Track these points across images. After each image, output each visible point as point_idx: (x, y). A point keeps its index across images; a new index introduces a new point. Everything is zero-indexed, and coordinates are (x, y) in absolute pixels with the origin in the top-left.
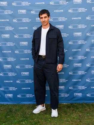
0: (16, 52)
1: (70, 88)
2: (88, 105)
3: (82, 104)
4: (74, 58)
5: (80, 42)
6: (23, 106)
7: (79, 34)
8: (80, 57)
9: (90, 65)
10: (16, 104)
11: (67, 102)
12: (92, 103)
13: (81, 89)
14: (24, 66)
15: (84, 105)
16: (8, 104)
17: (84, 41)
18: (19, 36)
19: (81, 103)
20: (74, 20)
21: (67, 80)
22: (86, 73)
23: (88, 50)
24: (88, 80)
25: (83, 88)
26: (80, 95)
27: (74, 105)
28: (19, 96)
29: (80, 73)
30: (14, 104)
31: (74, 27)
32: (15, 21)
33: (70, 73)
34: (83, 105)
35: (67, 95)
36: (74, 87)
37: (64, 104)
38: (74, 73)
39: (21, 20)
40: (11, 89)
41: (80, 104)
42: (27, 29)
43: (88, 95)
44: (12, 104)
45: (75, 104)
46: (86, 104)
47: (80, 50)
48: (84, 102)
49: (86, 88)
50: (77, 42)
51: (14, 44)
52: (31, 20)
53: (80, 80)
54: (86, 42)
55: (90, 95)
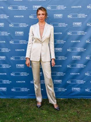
0: (11, 42)
1: (68, 82)
2: (86, 100)
3: (80, 99)
4: (72, 50)
5: (79, 33)
6: (18, 100)
7: (79, 24)
8: (79, 49)
9: (89, 58)
10: (10, 98)
11: (64, 98)
12: (90, 99)
13: (79, 83)
14: (19, 58)
15: (83, 100)
16: (2, 98)
17: (84, 32)
18: (15, 25)
19: (79, 98)
20: (73, 8)
21: (65, 74)
22: (85, 66)
23: (87, 42)
24: (87, 74)
25: (82, 82)
26: (78, 89)
27: (72, 100)
28: (13, 90)
29: (79, 66)
30: (8, 98)
31: (73, 16)
32: (10, 8)
33: (68, 66)
34: (81, 101)
35: (64, 90)
36: (72, 82)
37: (61, 99)
38: (72, 66)
39: (17, 8)
40: (5, 82)
41: (78, 100)
42: (23, 18)
43: (87, 90)
44: (6, 98)
46: (84, 99)
47: (80, 41)
48: (82, 97)
49: (85, 82)
50: (76, 33)
51: (9, 34)
52: (27, 8)
53: (79, 74)
54: (86, 33)
55: (89, 90)
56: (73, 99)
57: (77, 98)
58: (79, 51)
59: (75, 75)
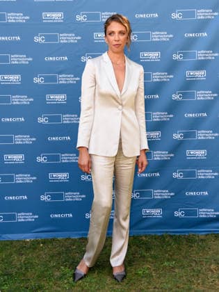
2: (177, 239)
3: (162, 236)
5: (156, 77)
7: (154, 55)
8: (156, 116)
9: (181, 136)
12: (187, 234)
13: (160, 197)
15: (167, 239)
17: (166, 74)
19: (159, 234)
22: (172, 155)
23: (176, 97)
24: (177, 175)
25: (166, 194)
26: (157, 213)
27: (142, 240)
29: (158, 155)
36: (142, 194)
41: (156, 238)
43: (178, 214)
45: (144, 238)
46: (171, 236)
47: (157, 96)
48: (167, 232)
49: (172, 194)
52: (28, 18)
53: (158, 174)
54: (171, 76)
55: (182, 214)
56: (146, 236)
57: (153, 234)
58: (157, 120)
59: (148, 178)
